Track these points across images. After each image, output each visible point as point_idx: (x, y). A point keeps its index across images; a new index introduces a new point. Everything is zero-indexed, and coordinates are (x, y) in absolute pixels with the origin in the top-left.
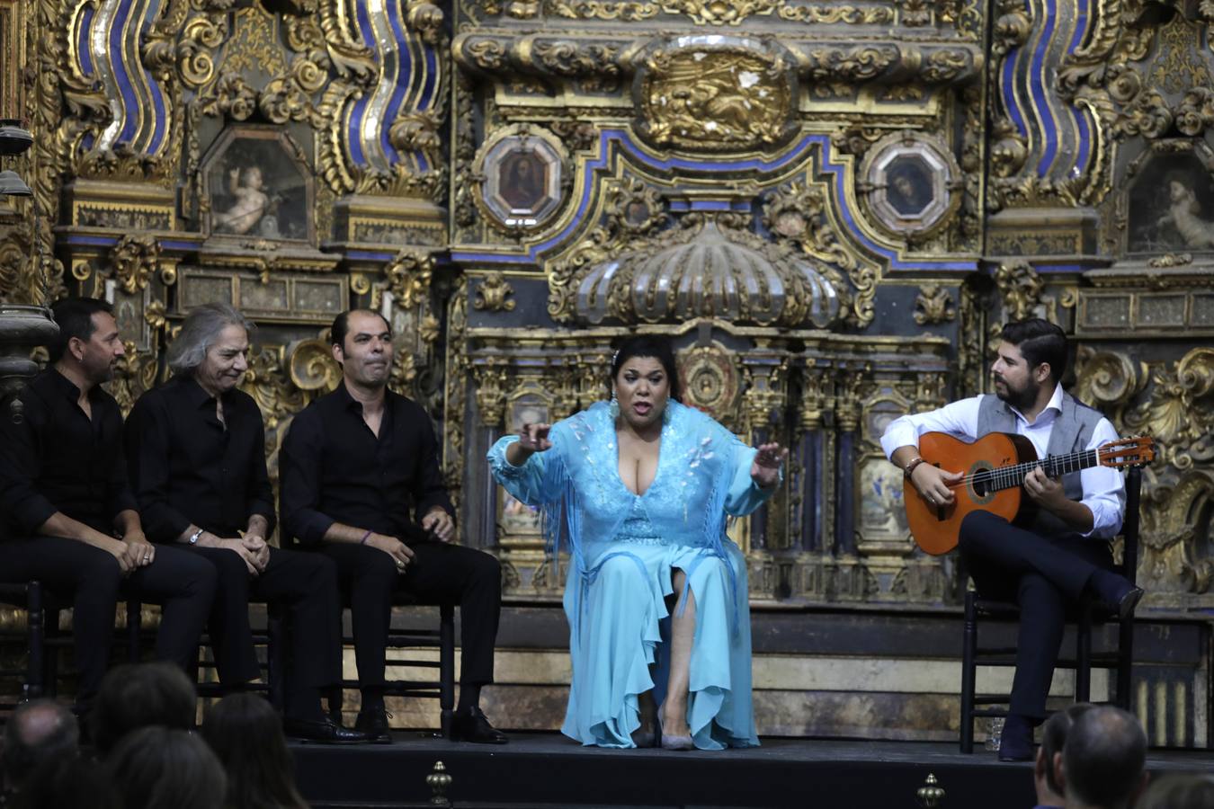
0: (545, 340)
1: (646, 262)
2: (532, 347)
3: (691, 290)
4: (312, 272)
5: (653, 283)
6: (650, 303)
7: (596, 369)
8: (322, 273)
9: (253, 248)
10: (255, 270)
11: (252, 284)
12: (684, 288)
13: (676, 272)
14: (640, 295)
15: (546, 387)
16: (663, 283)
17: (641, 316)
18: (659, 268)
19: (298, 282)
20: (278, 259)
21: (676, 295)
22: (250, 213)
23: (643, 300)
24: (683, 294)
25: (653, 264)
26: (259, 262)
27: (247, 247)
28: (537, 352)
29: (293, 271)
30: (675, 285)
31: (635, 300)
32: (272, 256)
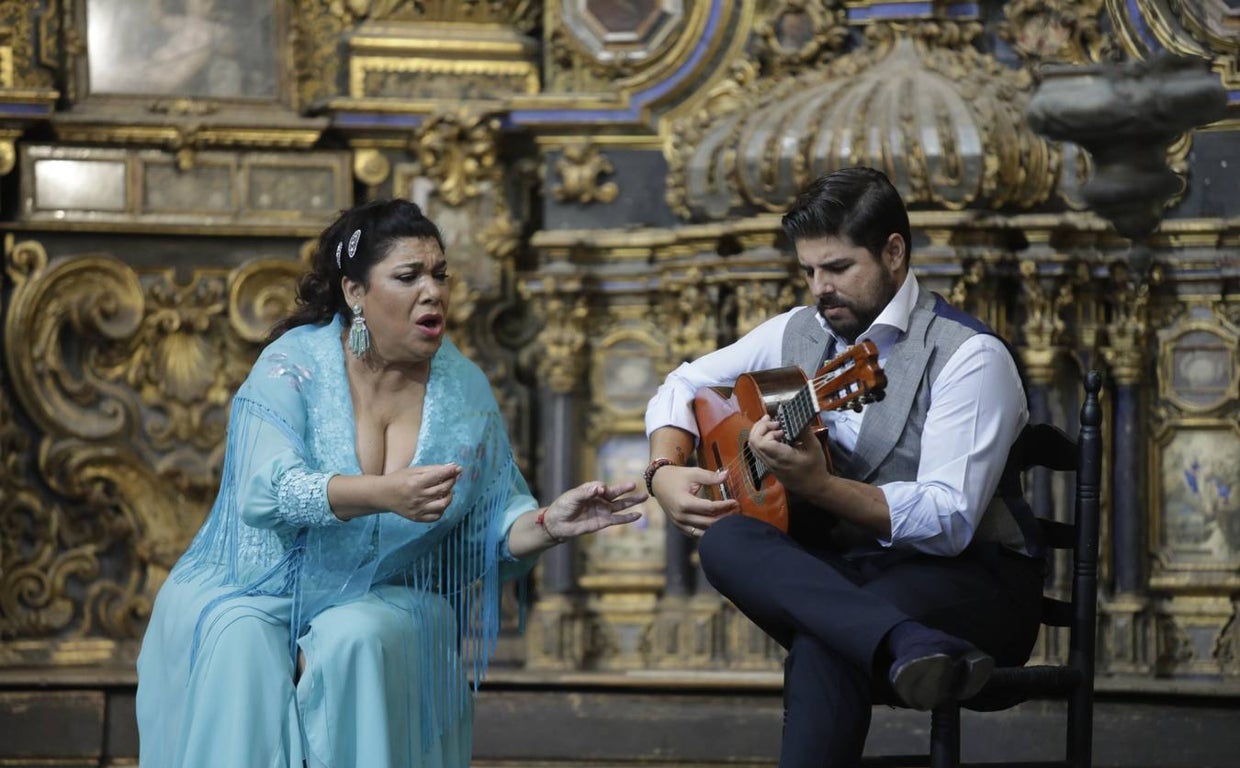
0: (655, 248)
1: (768, 110)
2: (634, 260)
3: (831, 155)
4: (276, 148)
5: (772, 144)
6: (769, 178)
7: (692, 293)
8: (296, 149)
9: (164, 111)
10: (165, 147)
11: (168, 171)
12: (820, 151)
13: (810, 125)
14: (751, 167)
15: (658, 324)
16: (789, 144)
17: (757, 201)
18: (785, 119)
19: (254, 168)
20: (203, 128)
21: (807, 165)
22: (181, 57)
23: (757, 174)
24: (819, 161)
25: (776, 113)
26: (171, 134)
27: (154, 110)
28: (642, 267)
29: (239, 148)
30: (807, 144)
31: (743, 173)
32: (192, 124)
